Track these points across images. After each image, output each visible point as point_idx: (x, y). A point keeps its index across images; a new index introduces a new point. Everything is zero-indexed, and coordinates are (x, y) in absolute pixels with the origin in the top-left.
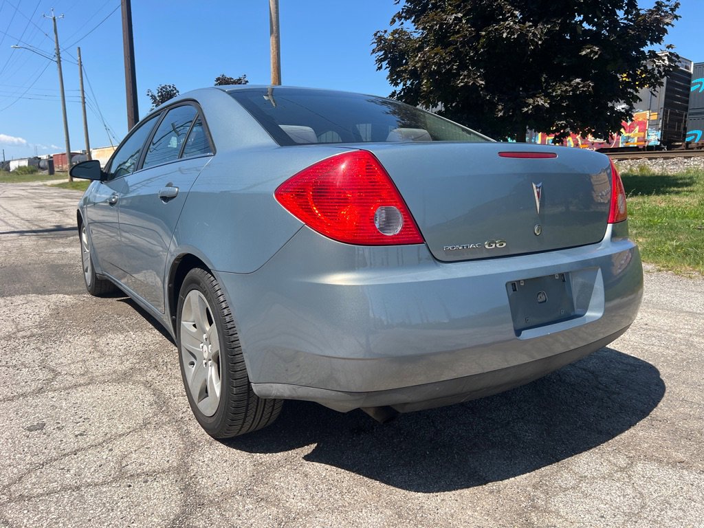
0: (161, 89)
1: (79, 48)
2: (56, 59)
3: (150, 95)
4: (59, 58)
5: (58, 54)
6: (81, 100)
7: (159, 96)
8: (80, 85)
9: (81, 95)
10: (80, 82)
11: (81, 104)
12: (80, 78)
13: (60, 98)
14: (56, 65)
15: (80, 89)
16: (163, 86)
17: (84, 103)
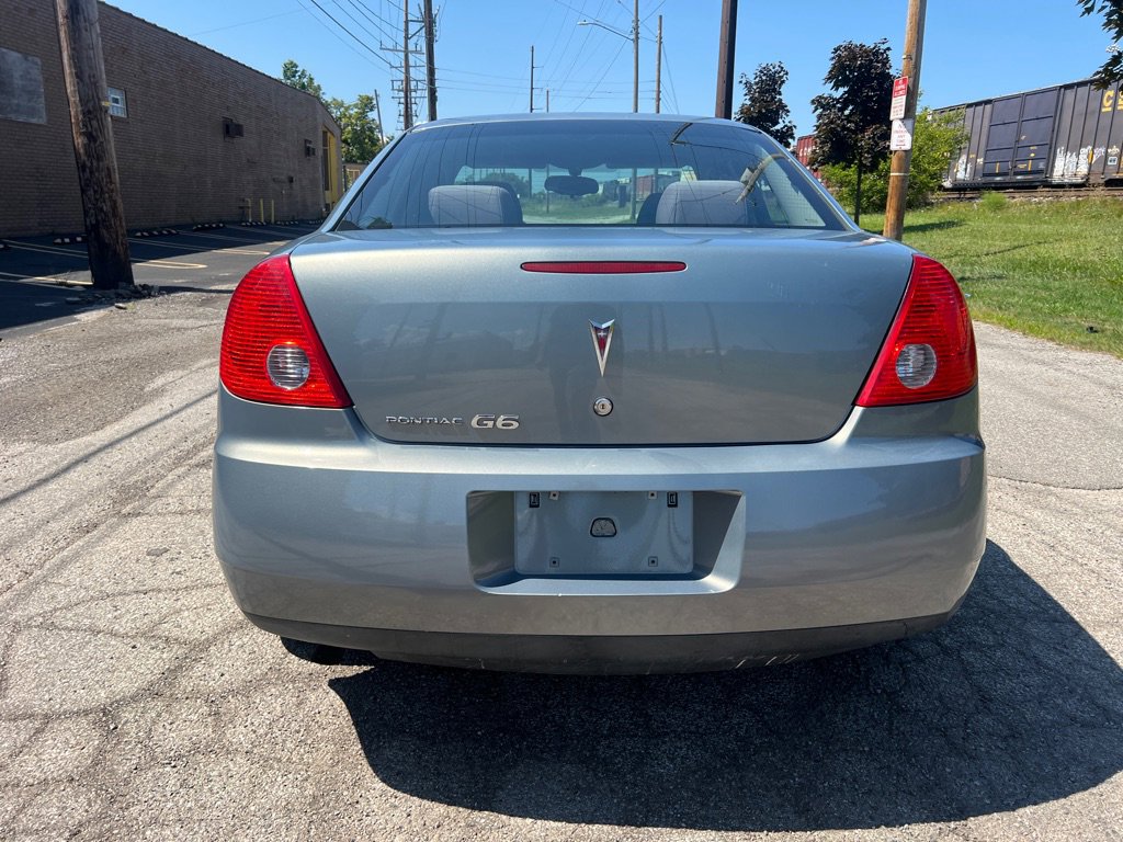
0: (761, 72)
1: (661, 17)
2: (633, 37)
3: (744, 81)
4: (637, 33)
5: (636, 28)
6: (654, 95)
7: (756, 84)
8: (656, 73)
9: (655, 88)
10: (656, 67)
11: (654, 101)
12: (657, 63)
13: (633, 95)
14: (632, 45)
15: (656, 78)
16: (763, 66)
17: (659, 99)
